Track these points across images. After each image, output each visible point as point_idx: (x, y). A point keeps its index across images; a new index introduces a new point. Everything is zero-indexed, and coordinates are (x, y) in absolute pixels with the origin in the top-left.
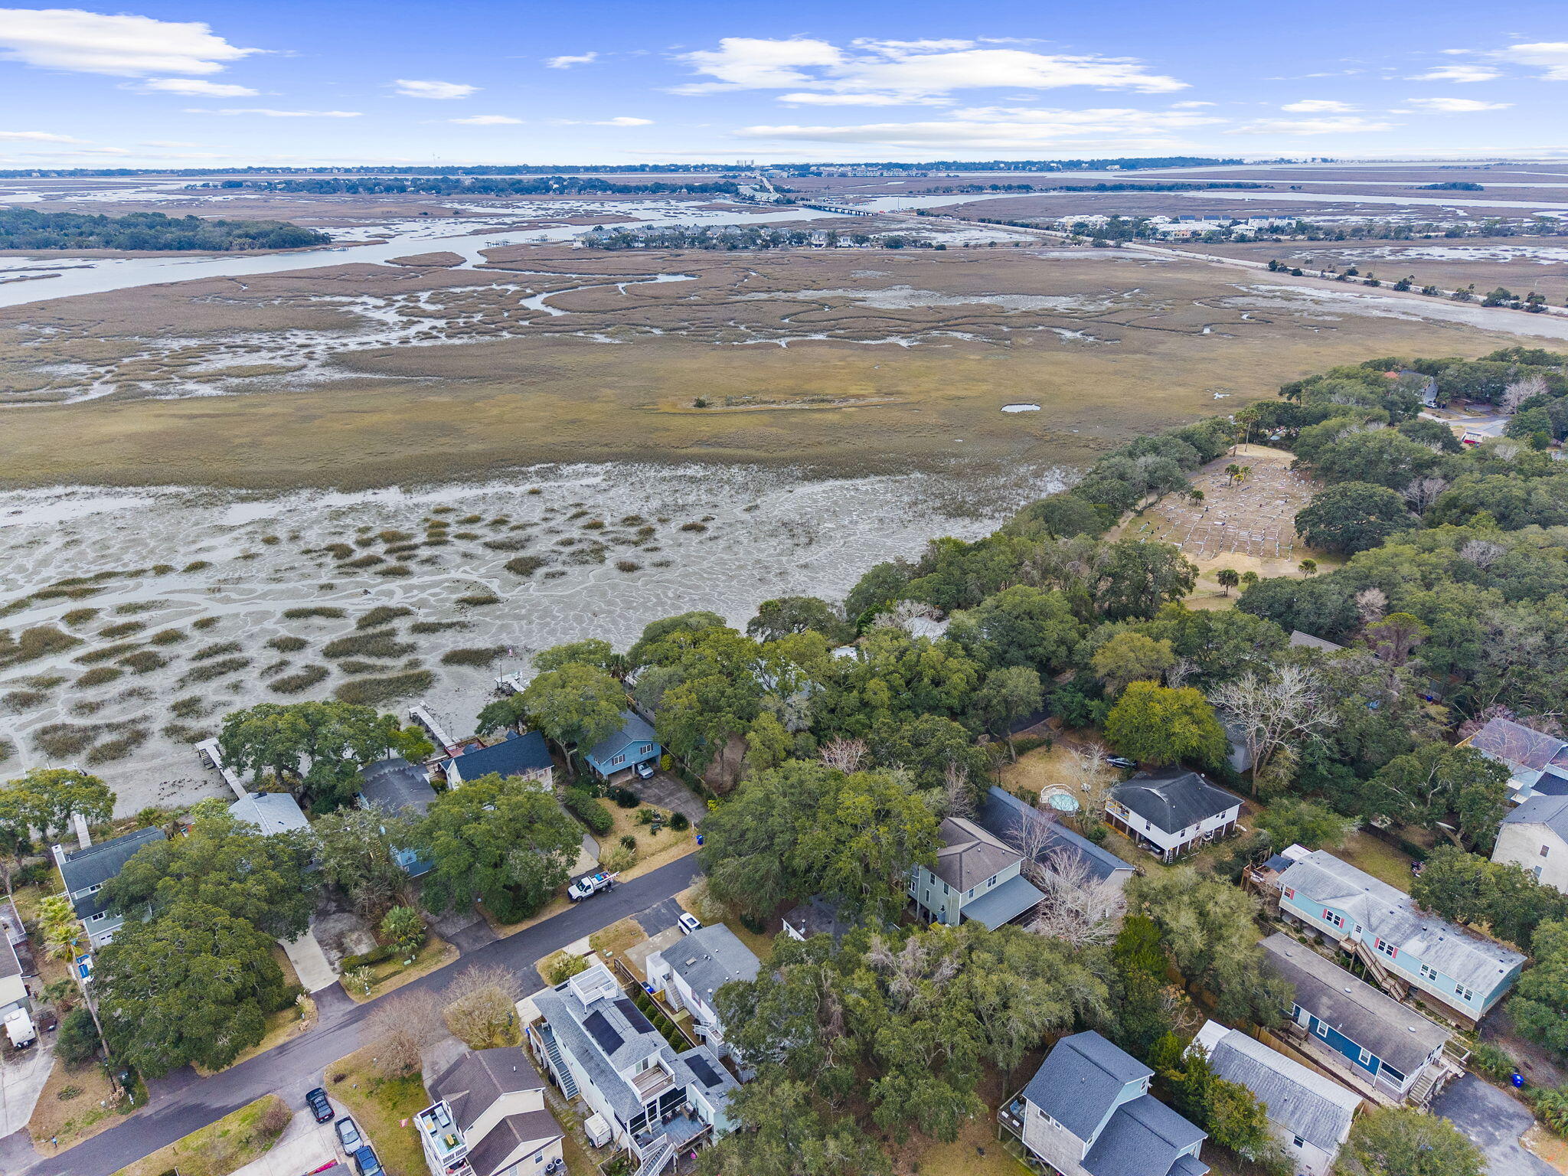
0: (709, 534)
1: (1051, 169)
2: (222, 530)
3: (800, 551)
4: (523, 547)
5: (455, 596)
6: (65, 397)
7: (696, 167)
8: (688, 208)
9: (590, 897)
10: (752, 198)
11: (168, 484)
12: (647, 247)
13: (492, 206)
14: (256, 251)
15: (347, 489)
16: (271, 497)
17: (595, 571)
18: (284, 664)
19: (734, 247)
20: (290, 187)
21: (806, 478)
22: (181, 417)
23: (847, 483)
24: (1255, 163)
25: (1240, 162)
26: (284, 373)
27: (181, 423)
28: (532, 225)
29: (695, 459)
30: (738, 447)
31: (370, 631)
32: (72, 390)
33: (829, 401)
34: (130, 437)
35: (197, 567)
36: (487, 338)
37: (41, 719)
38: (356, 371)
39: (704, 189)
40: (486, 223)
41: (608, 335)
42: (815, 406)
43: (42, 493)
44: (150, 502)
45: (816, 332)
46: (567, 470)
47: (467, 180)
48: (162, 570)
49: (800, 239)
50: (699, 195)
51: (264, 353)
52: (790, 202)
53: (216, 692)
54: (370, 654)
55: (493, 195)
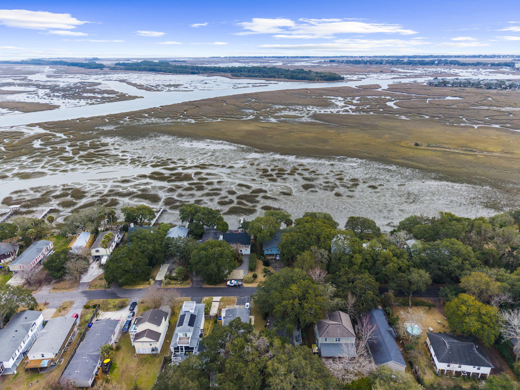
0: (377, 190)
2: (244, 159)
3: (406, 205)
4: (313, 181)
5: (281, 191)
6: (242, 118)
7: (503, 56)
9: (232, 286)
11: (243, 144)
12: (453, 86)
13: (408, 70)
14: (322, 81)
15: (282, 154)
16: (262, 153)
17: (328, 193)
18: (227, 197)
19: (490, 88)
20: (348, 62)
21: (435, 179)
22: (261, 127)
23: (450, 184)
26: (296, 118)
27: (260, 128)
29: (396, 164)
30: (417, 162)
31: (253, 194)
32: (245, 116)
33: (474, 151)
34: (246, 131)
35: (231, 167)
36: (365, 113)
37: (171, 195)
38: (316, 120)
39: (499, 65)
40: (400, 75)
41: (407, 117)
42: (466, 152)
43: (218, 142)
44: (236, 148)
45: (496, 124)
46: (349, 159)
47: (406, 60)
48: (223, 166)
50: (494, 67)
51: (297, 112)
53: (207, 200)
54: (247, 201)
55: (411, 65)
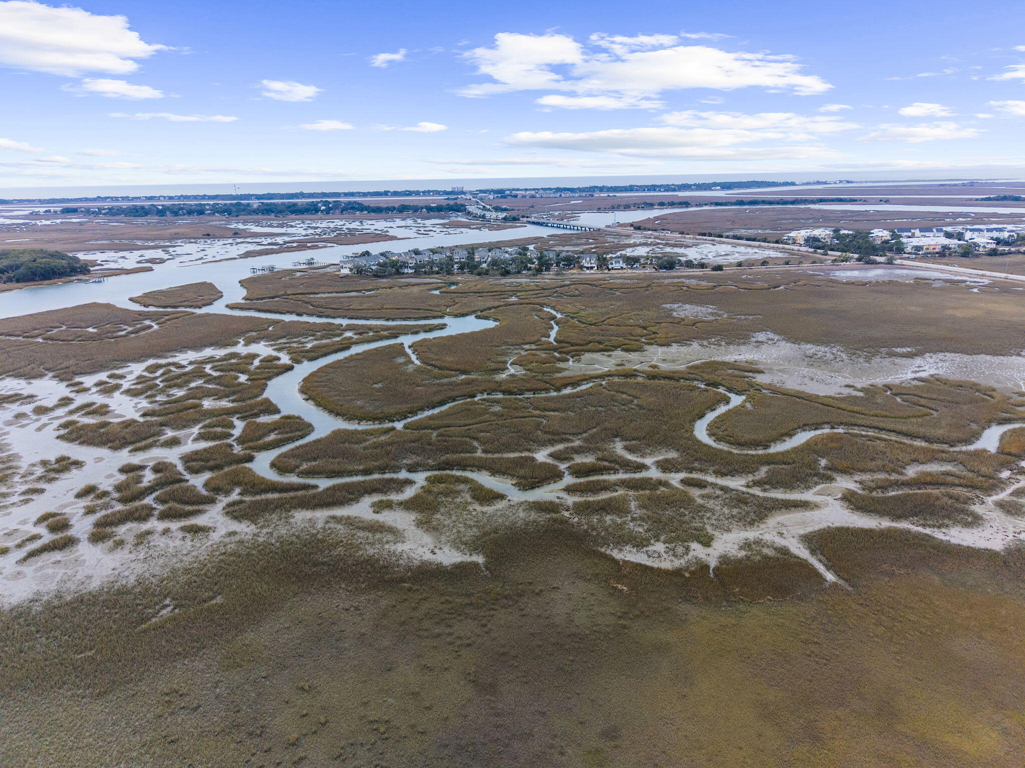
1: (674, 190)
8: (434, 225)
10: (483, 217)
13: (271, 226)
20: (113, 212)
24: (803, 184)
25: (793, 184)
28: (302, 246)
39: (439, 209)
40: (259, 244)
47: (255, 204)
49: (570, 262)
50: (436, 213)
52: (515, 219)
55: (273, 216)
